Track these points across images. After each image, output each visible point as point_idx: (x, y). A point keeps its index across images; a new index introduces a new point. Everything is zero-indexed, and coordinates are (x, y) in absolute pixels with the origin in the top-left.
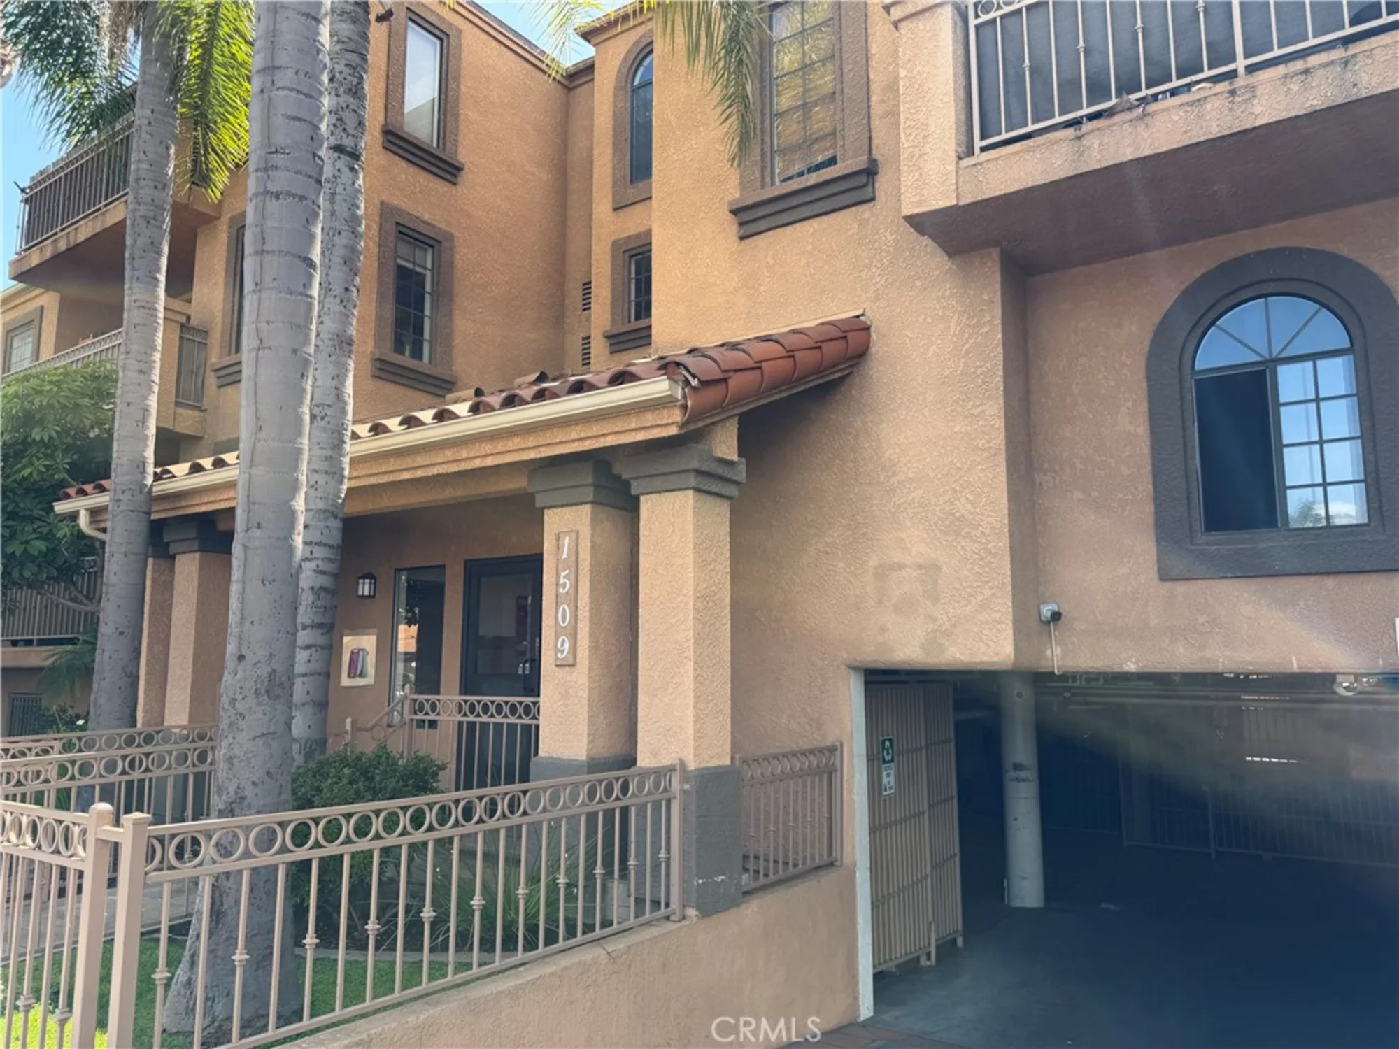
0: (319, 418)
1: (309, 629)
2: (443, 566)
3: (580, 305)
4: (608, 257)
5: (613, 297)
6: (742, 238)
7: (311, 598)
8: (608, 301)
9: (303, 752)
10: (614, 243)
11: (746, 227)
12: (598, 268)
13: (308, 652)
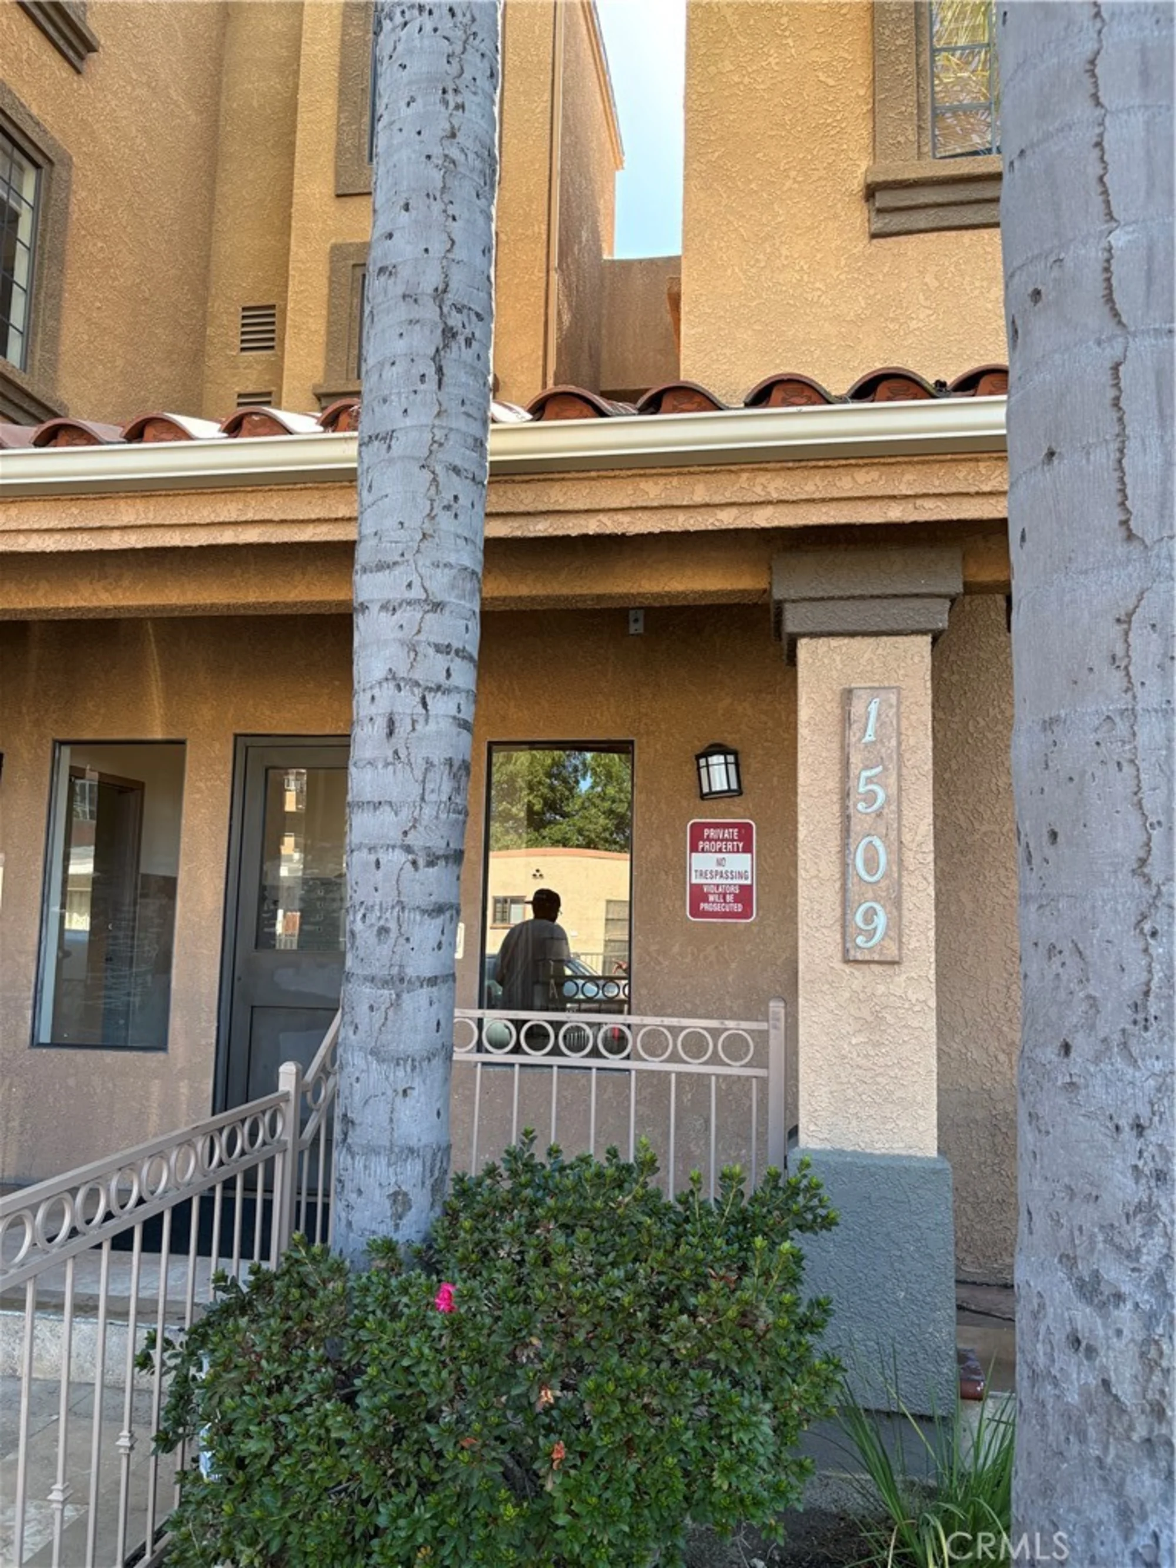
0: (461, 339)
1: (442, 863)
2: (182, 743)
3: (237, 342)
4: (322, 268)
5: (329, 333)
6: (874, 236)
7: (447, 787)
8: (321, 338)
9: (429, 1183)
10: (336, 249)
11: (888, 218)
12: (300, 283)
13: (439, 921)
